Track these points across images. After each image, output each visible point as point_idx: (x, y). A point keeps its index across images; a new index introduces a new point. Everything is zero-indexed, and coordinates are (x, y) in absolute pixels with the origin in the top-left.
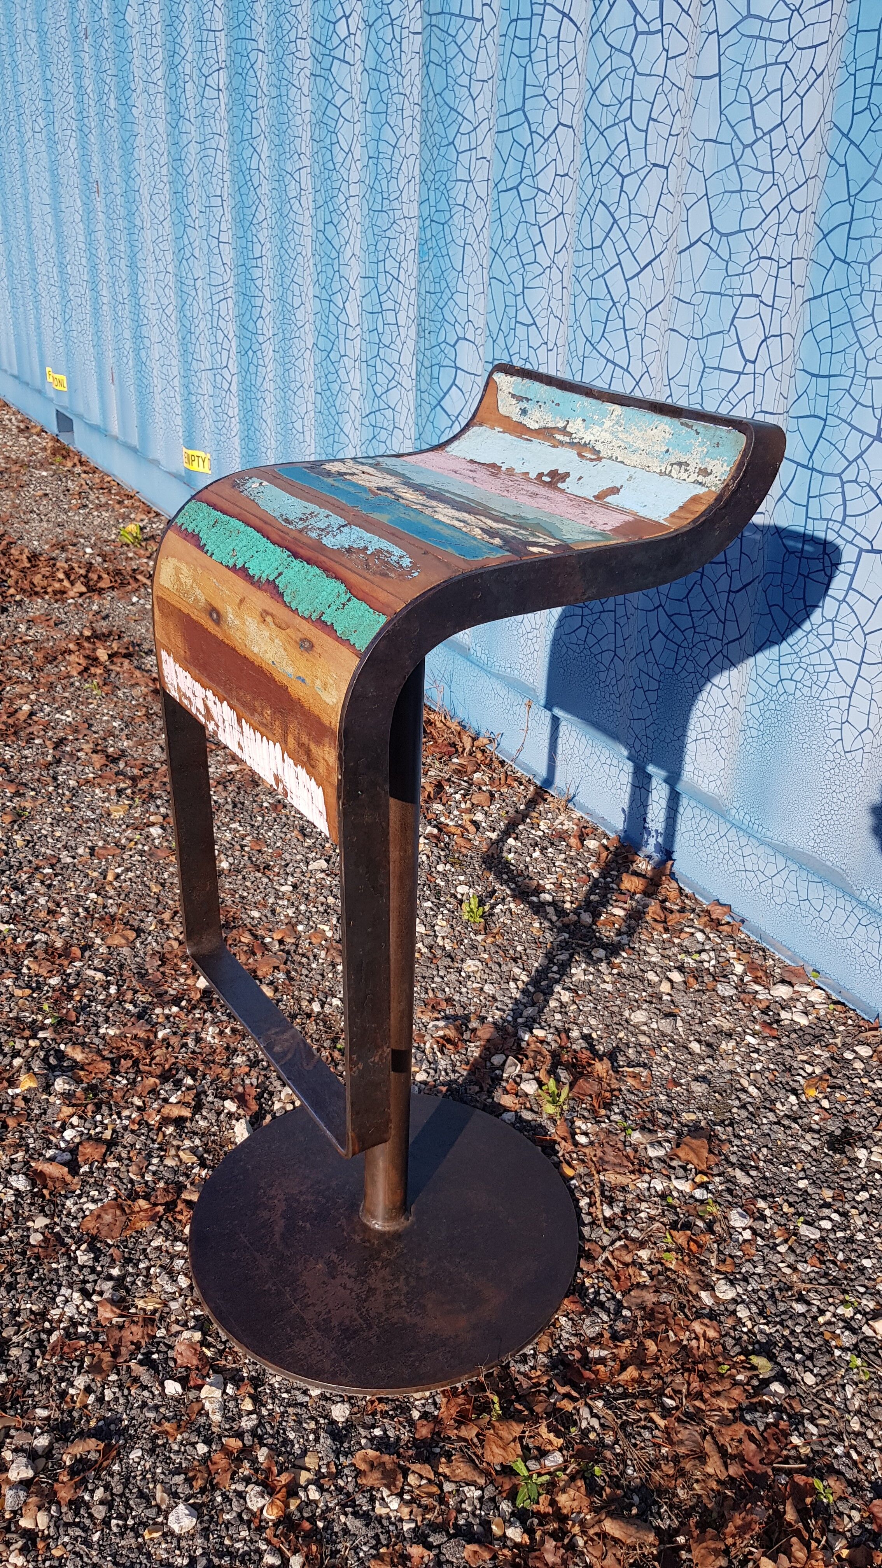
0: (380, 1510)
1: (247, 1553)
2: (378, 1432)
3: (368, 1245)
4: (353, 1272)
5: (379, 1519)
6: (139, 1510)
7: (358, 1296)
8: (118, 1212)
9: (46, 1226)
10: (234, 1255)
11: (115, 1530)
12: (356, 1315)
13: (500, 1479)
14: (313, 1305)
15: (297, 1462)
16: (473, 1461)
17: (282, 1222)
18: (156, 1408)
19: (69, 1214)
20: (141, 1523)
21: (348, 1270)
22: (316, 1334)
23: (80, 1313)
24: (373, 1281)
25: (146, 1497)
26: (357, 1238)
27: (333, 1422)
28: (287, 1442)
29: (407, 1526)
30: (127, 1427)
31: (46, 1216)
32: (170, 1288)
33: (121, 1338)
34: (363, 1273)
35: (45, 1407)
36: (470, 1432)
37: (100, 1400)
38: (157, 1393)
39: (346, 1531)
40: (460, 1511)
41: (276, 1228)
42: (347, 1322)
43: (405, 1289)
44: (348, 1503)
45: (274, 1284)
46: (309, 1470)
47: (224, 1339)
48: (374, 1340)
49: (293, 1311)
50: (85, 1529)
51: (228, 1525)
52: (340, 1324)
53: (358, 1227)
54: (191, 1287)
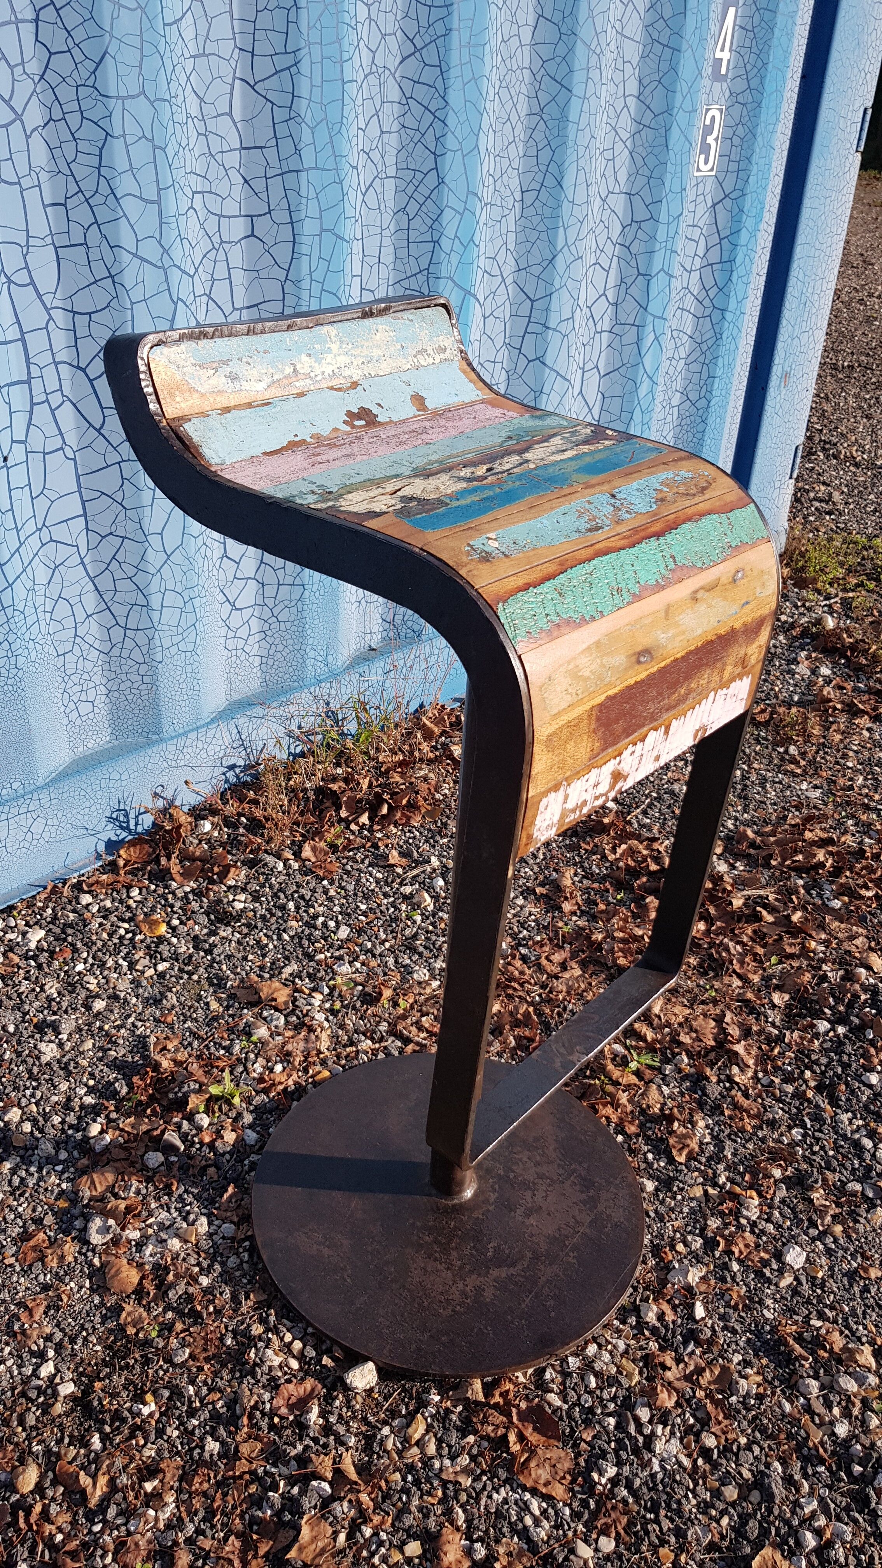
0: (708, 1139)
1: (789, 1207)
2: (650, 1156)
3: (497, 1187)
4: (528, 1194)
5: (713, 1137)
6: (806, 1289)
7: (550, 1185)
8: (533, 1464)
9: (586, 1541)
10: (551, 1303)
11: (832, 1297)
12: (569, 1182)
13: (647, 1077)
14: (574, 1217)
15: (703, 1199)
16: (642, 1094)
17: (495, 1273)
18: (723, 1317)
19: (557, 1527)
20: (813, 1284)
21: (529, 1199)
22: (601, 1207)
23: (672, 1433)
24: (530, 1176)
25: (795, 1292)
26: (493, 1197)
27: (657, 1189)
28: (692, 1212)
29: (711, 1122)
30: (751, 1332)
31: (572, 1551)
32: (606, 1357)
33: (678, 1379)
34: (526, 1185)
35: (780, 1406)
36: (623, 1097)
37: (746, 1363)
38: (710, 1322)
39: (734, 1155)
40: (682, 1094)
41: (504, 1275)
42: (578, 1188)
43: (526, 1153)
44: (717, 1157)
45: (567, 1255)
46: (706, 1192)
47: (631, 1290)
48: (585, 1165)
49: (588, 1231)
50: (846, 1320)
51: (778, 1227)
52: (582, 1192)
53: (481, 1198)
54: (595, 1340)
